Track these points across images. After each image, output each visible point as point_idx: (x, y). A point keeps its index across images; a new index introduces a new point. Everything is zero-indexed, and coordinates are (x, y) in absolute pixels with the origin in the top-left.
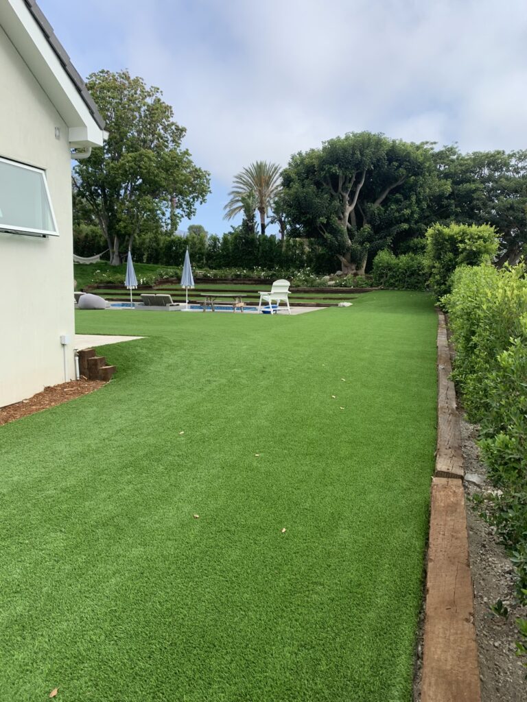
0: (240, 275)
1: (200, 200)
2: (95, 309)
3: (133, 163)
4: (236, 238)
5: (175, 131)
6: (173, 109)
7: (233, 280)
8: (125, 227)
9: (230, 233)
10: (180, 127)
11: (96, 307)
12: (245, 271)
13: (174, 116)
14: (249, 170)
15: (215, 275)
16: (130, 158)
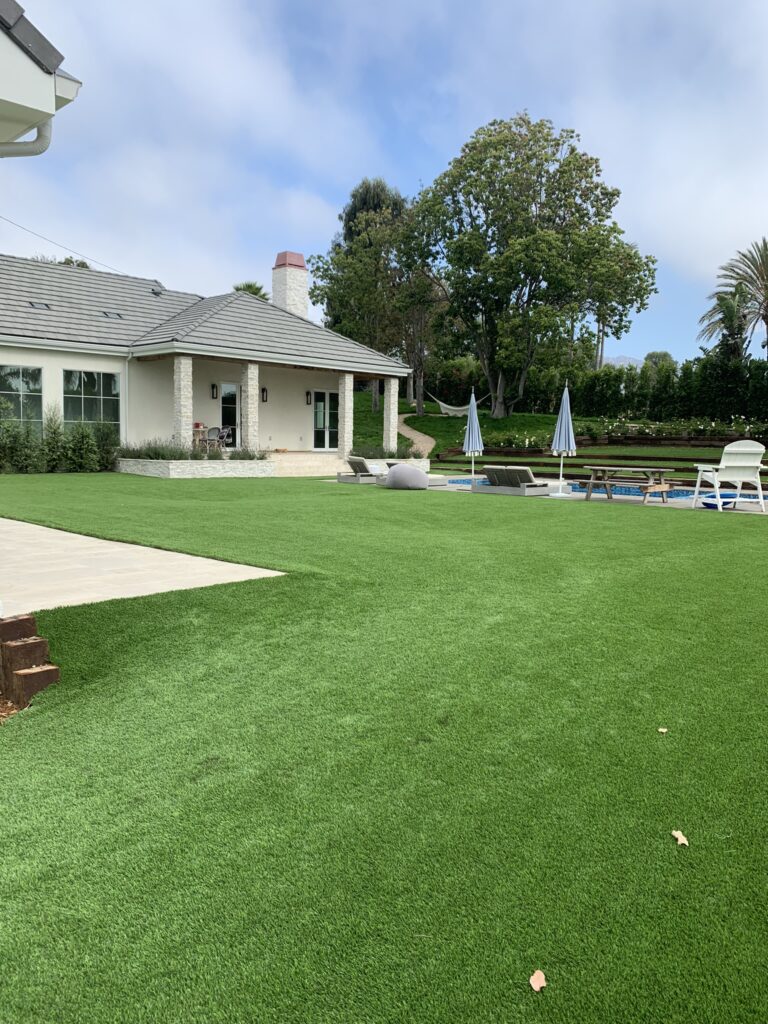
0: (704, 430)
1: (636, 305)
2: (409, 489)
3: (523, 255)
4: (704, 367)
5: (601, 197)
6: (601, 163)
7: (690, 439)
8: (507, 358)
9: (698, 360)
10: (610, 190)
11: (410, 485)
12: (713, 424)
13: (601, 174)
14: (749, 255)
15: (659, 431)
16: (519, 247)
